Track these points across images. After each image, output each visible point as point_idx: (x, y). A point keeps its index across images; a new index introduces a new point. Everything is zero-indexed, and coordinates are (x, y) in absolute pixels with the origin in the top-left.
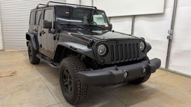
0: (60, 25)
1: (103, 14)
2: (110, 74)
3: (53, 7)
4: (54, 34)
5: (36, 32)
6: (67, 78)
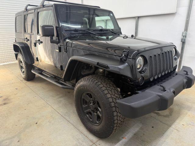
0: (65, 31)
1: (111, 15)
2: (159, 98)
3: (52, 6)
4: (59, 44)
5: (28, 41)
6: (88, 103)
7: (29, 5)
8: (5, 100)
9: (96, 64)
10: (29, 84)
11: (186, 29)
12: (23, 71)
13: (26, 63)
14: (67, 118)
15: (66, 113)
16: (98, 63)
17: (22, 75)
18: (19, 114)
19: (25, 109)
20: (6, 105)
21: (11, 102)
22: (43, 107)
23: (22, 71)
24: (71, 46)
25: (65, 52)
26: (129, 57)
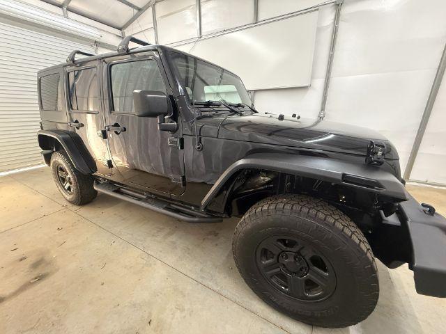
0: (192, 104)
3: (156, 51)
5: (81, 128)
6: (275, 257)
7: (79, 52)
8: (36, 265)
9: (340, 178)
10: (85, 211)
12: (66, 187)
13: (77, 173)
14: (211, 284)
15: (201, 270)
16: (344, 175)
17: (66, 196)
18: (91, 303)
19: (102, 284)
20: (42, 283)
21: (57, 270)
22: (143, 267)
23: (64, 187)
24: (216, 136)
25: (199, 148)
26: (387, 156)
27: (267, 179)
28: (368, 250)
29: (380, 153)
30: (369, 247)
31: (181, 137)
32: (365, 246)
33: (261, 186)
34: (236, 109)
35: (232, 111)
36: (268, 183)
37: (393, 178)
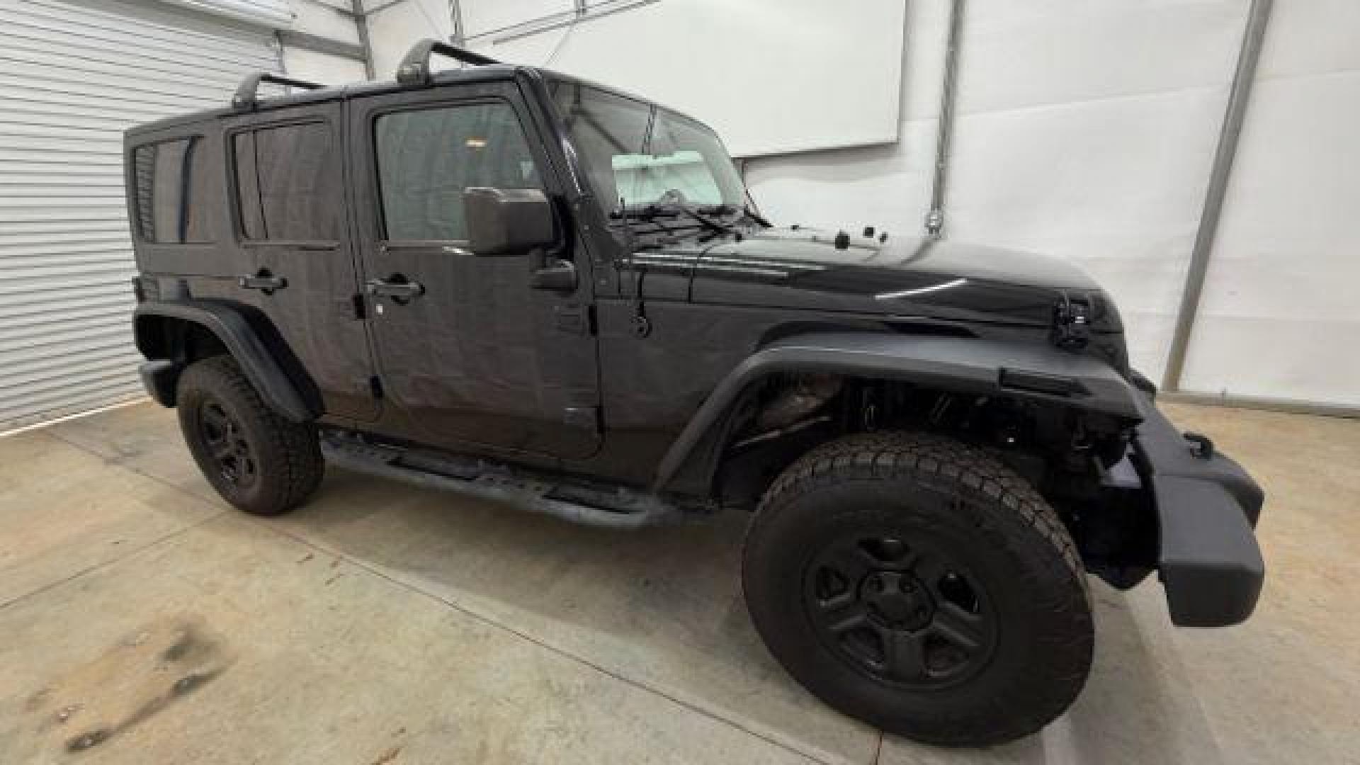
3: (512, 79)
5: (279, 292)
6: (853, 585)
7: (267, 78)
9: (995, 379)
11: (938, 202)
16: (1003, 373)
21: (233, 662)
24: (685, 296)
25: (641, 330)
26: (1097, 325)
27: (814, 403)
28: (1067, 545)
29: (1080, 319)
30: (1067, 539)
31: (590, 301)
32: (1061, 539)
33: (798, 420)
34: (716, 221)
35: (707, 226)
36: (817, 412)
37: (1110, 374)
